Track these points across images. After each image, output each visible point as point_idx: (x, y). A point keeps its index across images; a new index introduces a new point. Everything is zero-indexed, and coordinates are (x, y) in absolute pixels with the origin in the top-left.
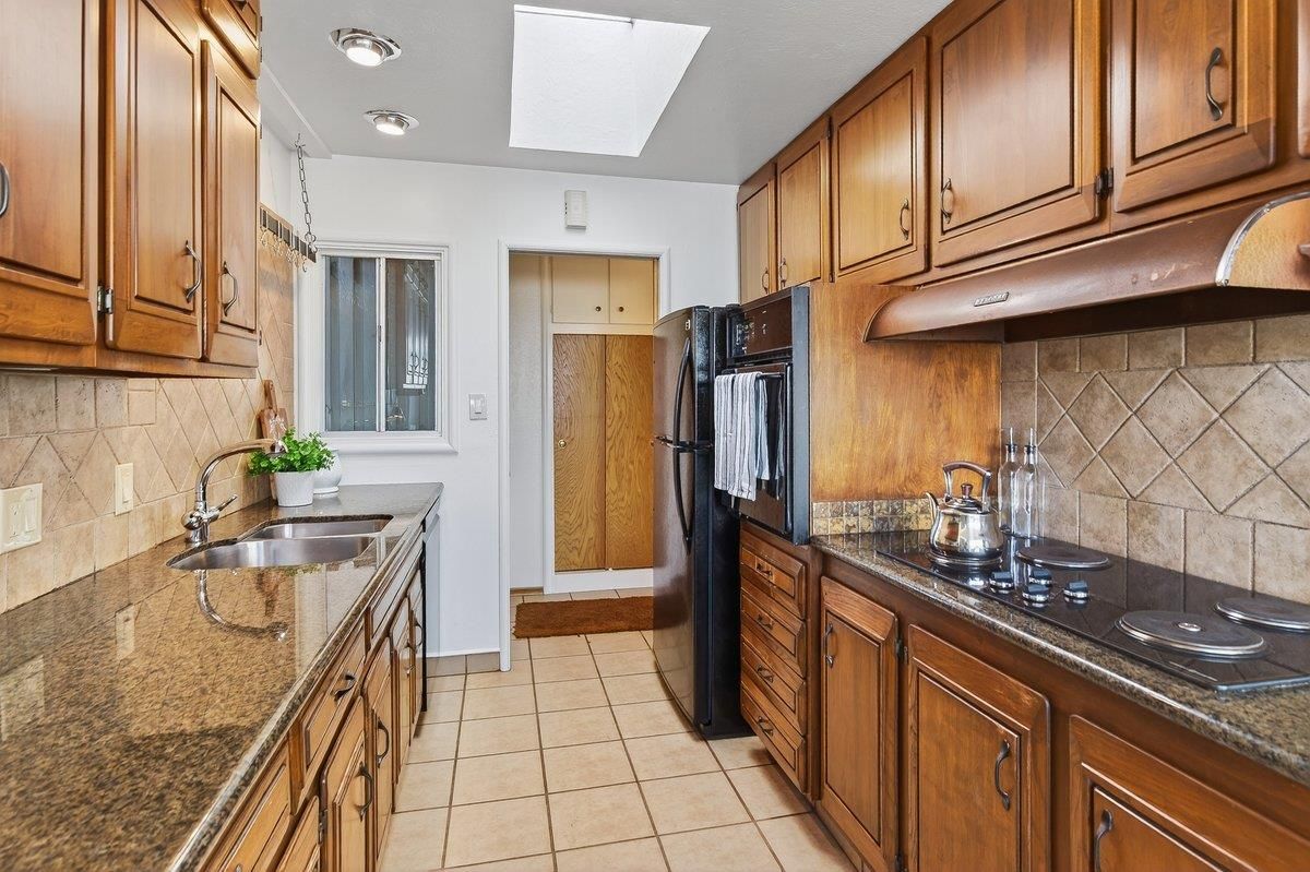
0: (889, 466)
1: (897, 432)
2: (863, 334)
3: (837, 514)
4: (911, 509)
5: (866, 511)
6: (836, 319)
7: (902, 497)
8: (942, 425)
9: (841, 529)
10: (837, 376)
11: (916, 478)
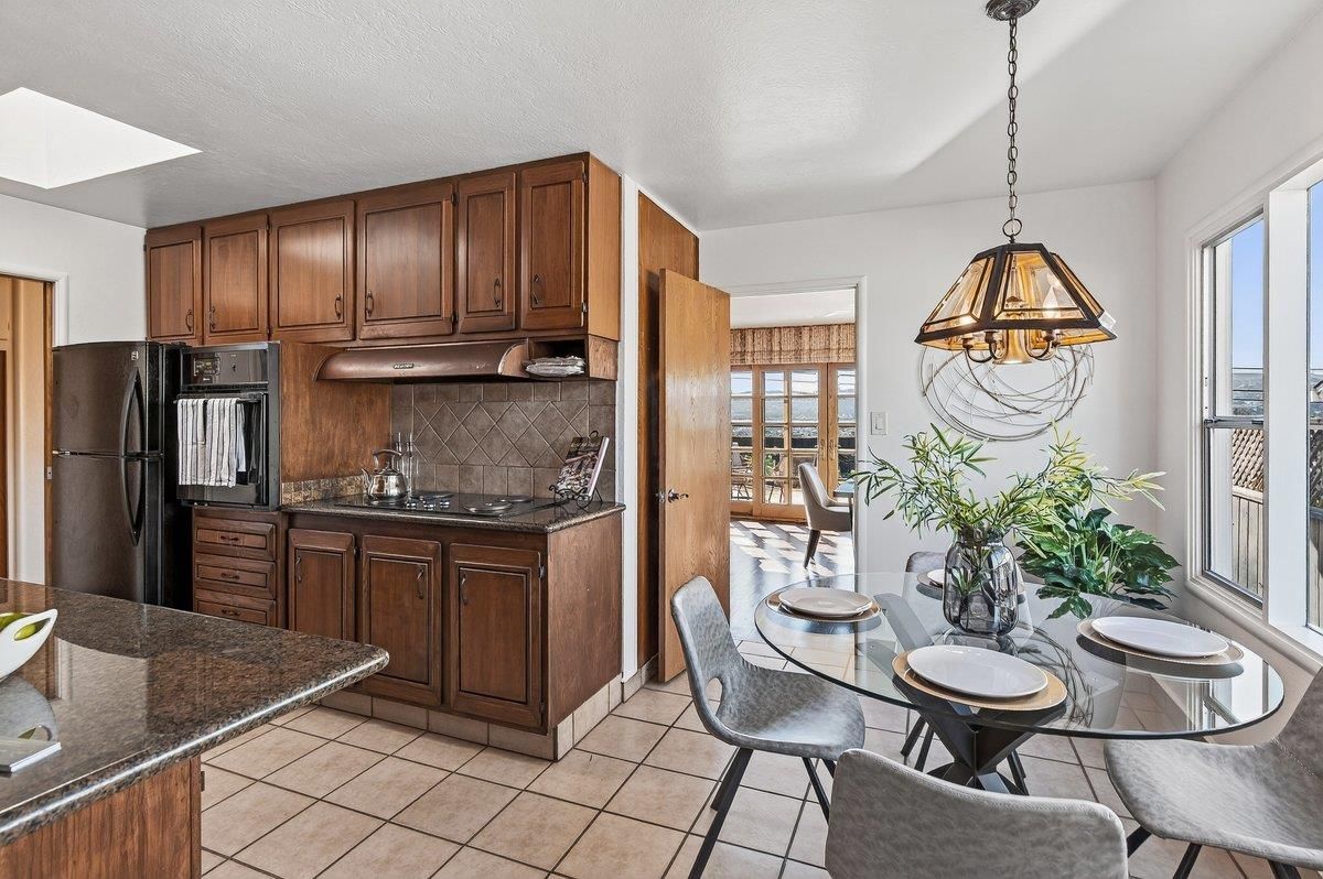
0: (329, 458)
1: (334, 436)
2: (314, 375)
3: (298, 489)
4: (343, 483)
5: (316, 486)
6: (297, 365)
7: (337, 476)
8: (360, 432)
9: (300, 499)
10: (297, 401)
11: (346, 464)
